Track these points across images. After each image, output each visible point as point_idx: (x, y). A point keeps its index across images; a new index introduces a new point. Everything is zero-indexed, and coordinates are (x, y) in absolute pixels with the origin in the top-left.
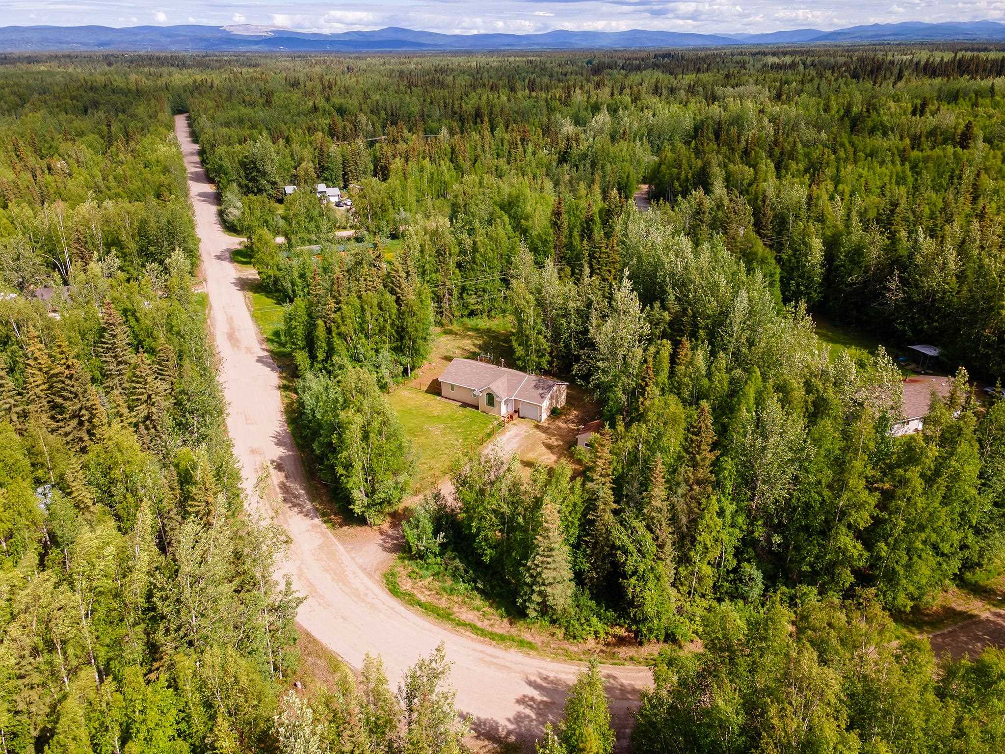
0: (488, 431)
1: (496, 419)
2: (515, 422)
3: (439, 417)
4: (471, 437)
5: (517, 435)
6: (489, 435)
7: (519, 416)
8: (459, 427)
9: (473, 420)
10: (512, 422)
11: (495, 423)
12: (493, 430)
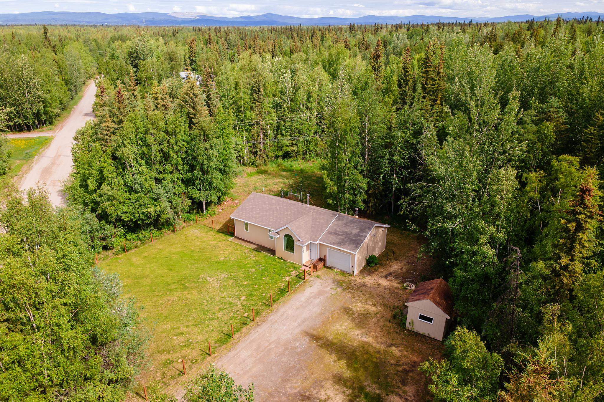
0: (283, 285)
1: (295, 268)
2: (319, 273)
3: (224, 263)
4: (258, 293)
5: (320, 293)
6: (283, 292)
7: (325, 265)
8: (245, 278)
9: (266, 269)
10: (315, 274)
11: (294, 273)
12: (289, 284)
